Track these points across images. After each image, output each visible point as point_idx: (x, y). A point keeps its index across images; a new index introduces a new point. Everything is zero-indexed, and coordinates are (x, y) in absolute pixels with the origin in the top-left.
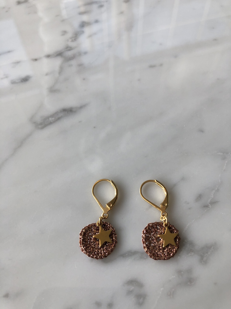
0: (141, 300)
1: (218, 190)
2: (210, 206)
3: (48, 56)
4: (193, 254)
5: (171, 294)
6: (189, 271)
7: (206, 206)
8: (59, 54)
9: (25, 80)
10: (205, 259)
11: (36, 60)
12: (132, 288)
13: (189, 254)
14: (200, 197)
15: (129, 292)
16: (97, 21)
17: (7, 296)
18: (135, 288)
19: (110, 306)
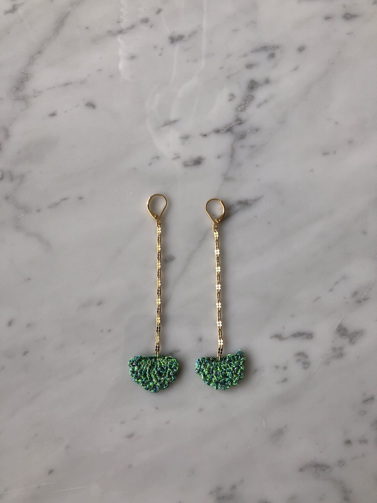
1: (371, 288)
2: (363, 302)
3: (217, 131)
5: (327, 363)
6: (341, 349)
8: (229, 130)
9: (198, 162)
10: (353, 341)
11: (205, 135)
12: (300, 358)
13: (343, 337)
14: (355, 294)
16: (267, 81)
18: (303, 358)
19: (285, 368)
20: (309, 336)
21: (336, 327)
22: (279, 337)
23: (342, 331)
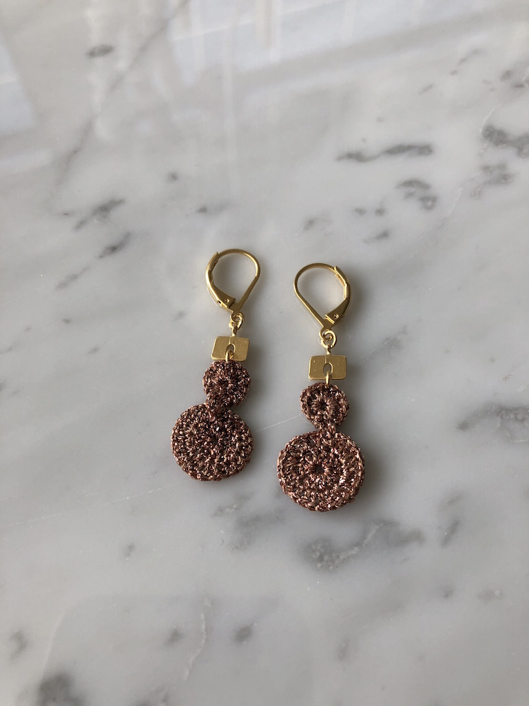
0: (429, 203)
2: (527, 85)
4: (505, 145)
5: (477, 194)
6: (502, 166)
7: (519, 86)
10: (525, 151)
12: (412, 190)
13: (500, 147)
14: (507, 75)
15: (409, 195)
17: (203, 210)
18: (418, 190)
19: (380, 212)
20: (424, 150)
21: (481, 130)
22: (357, 157)
23: (495, 136)
